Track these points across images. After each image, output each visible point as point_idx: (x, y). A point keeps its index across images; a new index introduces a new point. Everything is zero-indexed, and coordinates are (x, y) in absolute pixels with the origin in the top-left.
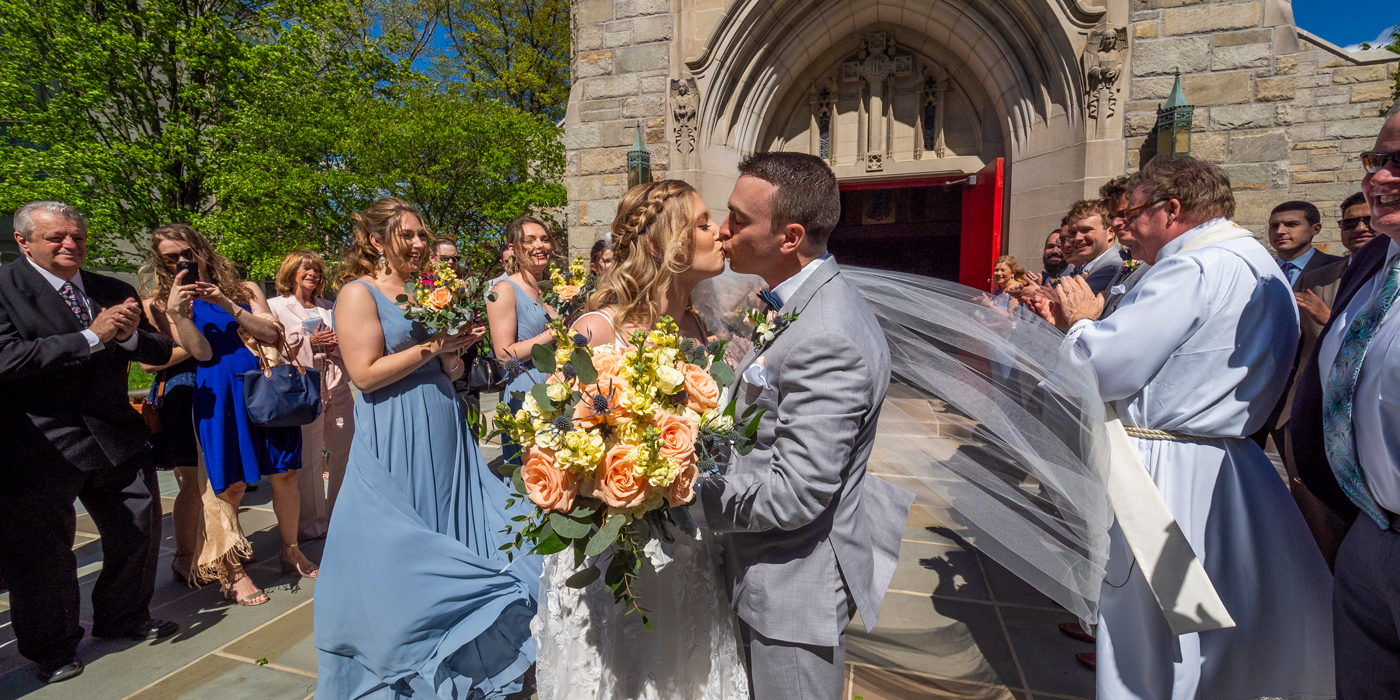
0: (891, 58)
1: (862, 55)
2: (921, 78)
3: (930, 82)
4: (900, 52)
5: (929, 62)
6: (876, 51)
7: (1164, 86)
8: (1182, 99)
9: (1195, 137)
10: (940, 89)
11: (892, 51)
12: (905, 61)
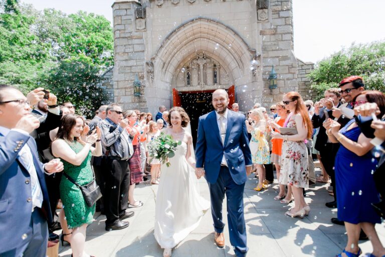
0: (205, 59)
1: (197, 58)
2: (213, 65)
3: (215, 66)
4: (207, 58)
5: (214, 61)
6: (201, 57)
7: (270, 69)
8: (274, 72)
9: (278, 81)
10: (217, 67)
11: (205, 57)
12: (208, 60)
